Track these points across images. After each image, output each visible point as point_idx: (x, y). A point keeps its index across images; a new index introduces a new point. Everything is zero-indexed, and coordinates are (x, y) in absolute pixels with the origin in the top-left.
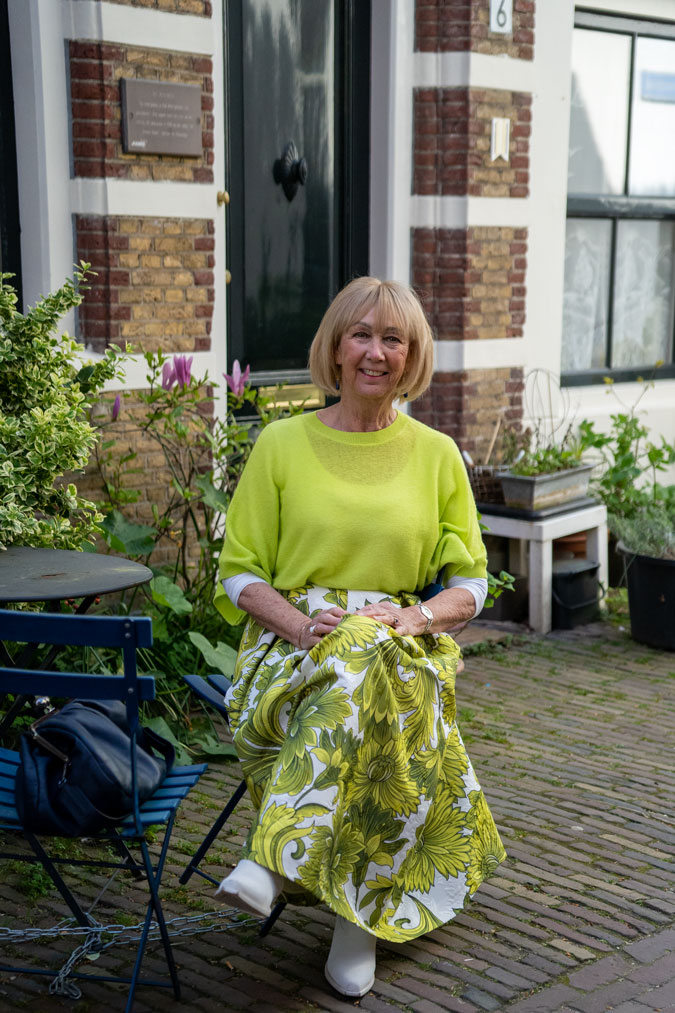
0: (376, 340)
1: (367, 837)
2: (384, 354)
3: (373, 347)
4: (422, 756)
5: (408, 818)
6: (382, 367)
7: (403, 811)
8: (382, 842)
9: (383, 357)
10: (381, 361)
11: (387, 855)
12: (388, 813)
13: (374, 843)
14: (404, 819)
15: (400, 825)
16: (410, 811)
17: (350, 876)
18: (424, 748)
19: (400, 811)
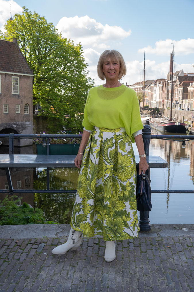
1: (122, 218)
8: (125, 216)
10: (113, 69)
11: (128, 218)
12: (122, 210)
14: (125, 209)
15: (125, 211)
16: (125, 207)
17: (125, 227)
18: (119, 193)
19: (123, 208)
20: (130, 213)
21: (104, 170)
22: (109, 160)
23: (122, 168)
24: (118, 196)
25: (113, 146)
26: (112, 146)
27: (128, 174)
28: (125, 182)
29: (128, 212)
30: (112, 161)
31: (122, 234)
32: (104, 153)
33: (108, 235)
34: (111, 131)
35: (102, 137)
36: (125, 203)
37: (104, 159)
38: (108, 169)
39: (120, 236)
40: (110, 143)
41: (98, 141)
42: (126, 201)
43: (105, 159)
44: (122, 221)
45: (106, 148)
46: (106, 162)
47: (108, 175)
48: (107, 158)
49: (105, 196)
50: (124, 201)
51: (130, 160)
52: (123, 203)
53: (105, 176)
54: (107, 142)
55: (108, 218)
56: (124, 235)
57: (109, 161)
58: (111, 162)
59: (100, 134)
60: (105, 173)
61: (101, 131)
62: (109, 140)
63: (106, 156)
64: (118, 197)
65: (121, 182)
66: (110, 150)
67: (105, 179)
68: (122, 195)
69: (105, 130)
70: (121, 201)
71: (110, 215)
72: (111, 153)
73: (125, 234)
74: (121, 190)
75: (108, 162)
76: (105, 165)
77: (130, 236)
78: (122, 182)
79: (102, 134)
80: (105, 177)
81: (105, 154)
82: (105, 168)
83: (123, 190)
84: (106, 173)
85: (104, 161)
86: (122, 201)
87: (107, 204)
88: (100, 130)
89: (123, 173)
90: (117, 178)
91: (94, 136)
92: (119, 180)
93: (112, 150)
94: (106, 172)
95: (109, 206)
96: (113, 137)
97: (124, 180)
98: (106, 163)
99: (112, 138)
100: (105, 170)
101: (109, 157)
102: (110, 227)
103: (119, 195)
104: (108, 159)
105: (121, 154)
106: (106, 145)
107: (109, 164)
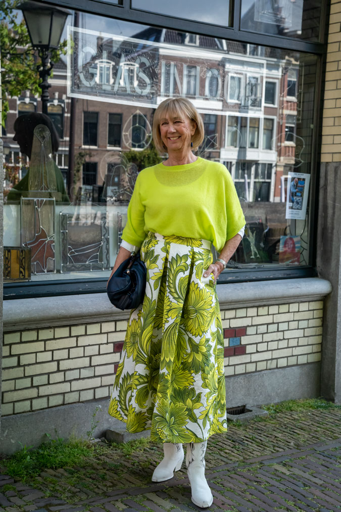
0: (171, 124)
1: (184, 402)
2: (176, 129)
3: (169, 127)
4: (185, 359)
5: (193, 385)
6: (177, 135)
7: (190, 384)
8: (192, 400)
9: (175, 131)
10: (174, 132)
11: (197, 403)
12: (185, 389)
13: (189, 402)
14: (192, 387)
15: (193, 390)
16: (192, 382)
17: (188, 420)
18: (185, 356)
19: (188, 385)
20: (202, 395)
21: (165, 311)
22: (177, 294)
23: (196, 311)
24: (181, 361)
25: (186, 270)
26: (184, 269)
27: (205, 322)
28: (199, 337)
29: (197, 393)
30: (181, 297)
31: (183, 433)
32: (169, 281)
33: (158, 430)
34: (186, 243)
35: (167, 252)
36: (193, 375)
37: (168, 291)
38: (174, 310)
39: (179, 435)
40: (182, 264)
41: (160, 258)
42: (197, 372)
43: (170, 292)
44: (183, 409)
45: (173, 272)
46: (171, 297)
47: (171, 321)
48: (173, 290)
49: (162, 359)
50: (192, 371)
51: (210, 298)
52: (190, 375)
53: (167, 321)
54: (177, 261)
55: (163, 400)
56: (185, 435)
57: (177, 296)
58: (179, 298)
59: (166, 246)
60: (166, 317)
61: (167, 241)
62: (181, 258)
63: (172, 285)
64: (182, 363)
65: (190, 335)
66: (181, 275)
67: (166, 327)
68: (190, 360)
69: (175, 241)
70: (187, 371)
71: (167, 394)
72: (181, 281)
73: (187, 432)
74: (189, 351)
75: (174, 298)
76: (169, 303)
77: (197, 437)
78: (193, 337)
79: (168, 245)
80: (166, 324)
81: (171, 282)
82: (168, 308)
83: (194, 351)
84: (169, 317)
85: (167, 295)
86: (190, 371)
87: (163, 374)
88: (166, 238)
89: (197, 322)
90: (184, 328)
91: (153, 248)
92: (188, 333)
93: (184, 276)
94: (170, 315)
95: (166, 377)
96: (189, 254)
97: (197, 334)
98: (172, 299)
99: (186, 256)
100: (168, 312)
101: (177, 288)
102: (163, 417)
103: (185, 360)
104: (176, 292)
105: (196, 285)
106: (175, 267)
107: (176, 302)
